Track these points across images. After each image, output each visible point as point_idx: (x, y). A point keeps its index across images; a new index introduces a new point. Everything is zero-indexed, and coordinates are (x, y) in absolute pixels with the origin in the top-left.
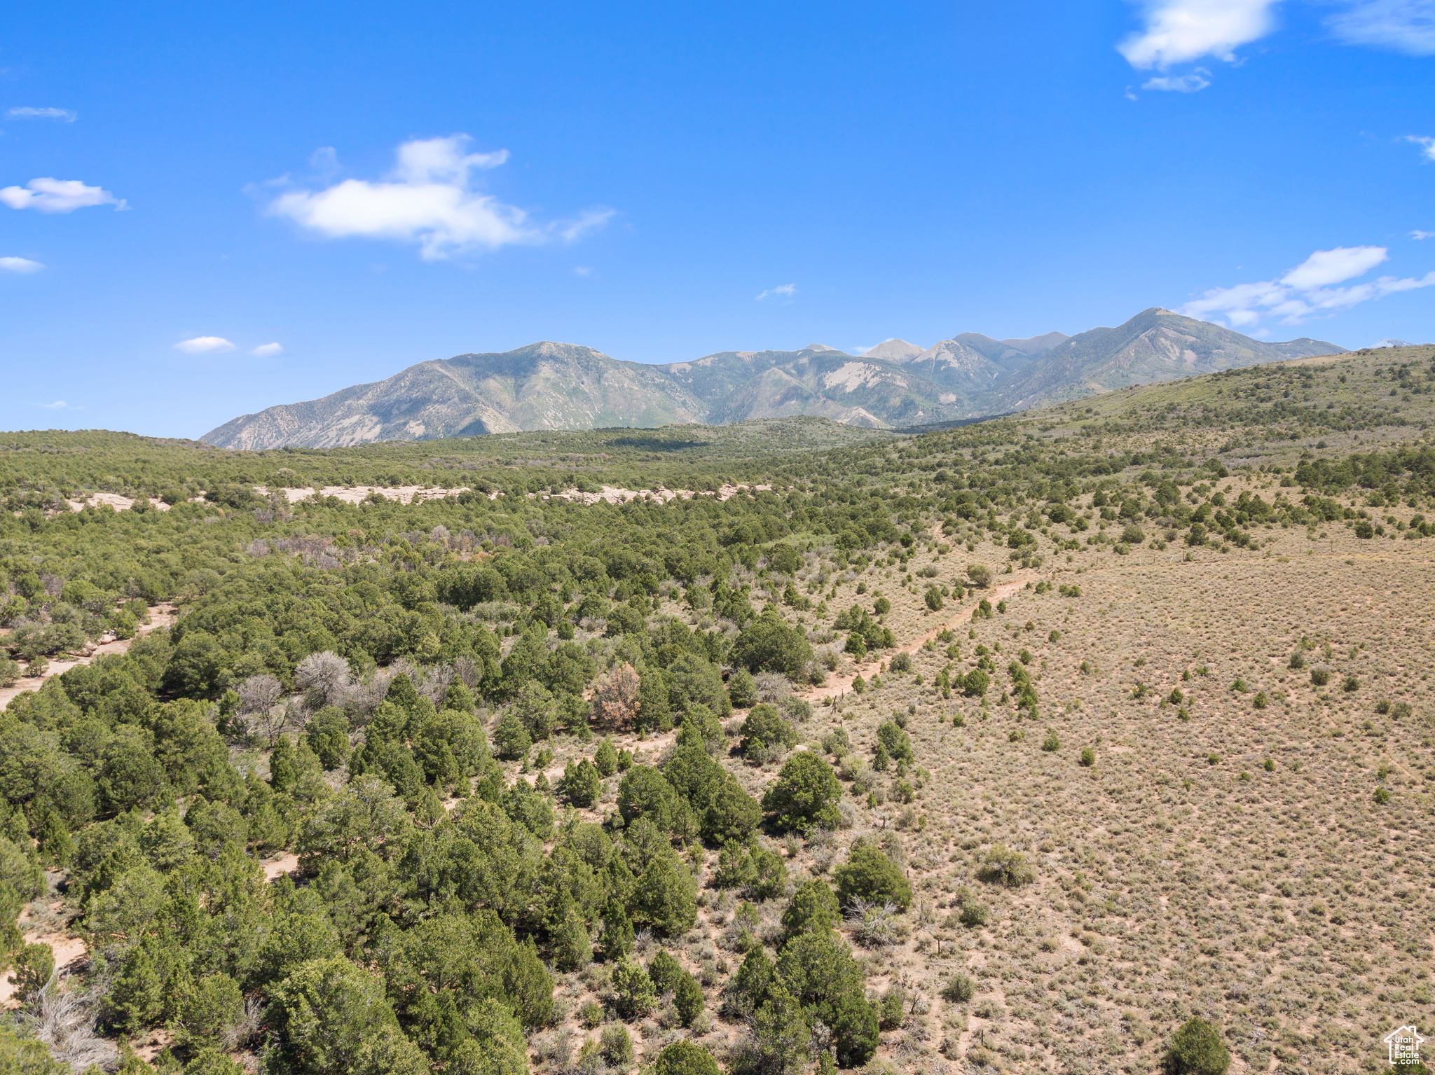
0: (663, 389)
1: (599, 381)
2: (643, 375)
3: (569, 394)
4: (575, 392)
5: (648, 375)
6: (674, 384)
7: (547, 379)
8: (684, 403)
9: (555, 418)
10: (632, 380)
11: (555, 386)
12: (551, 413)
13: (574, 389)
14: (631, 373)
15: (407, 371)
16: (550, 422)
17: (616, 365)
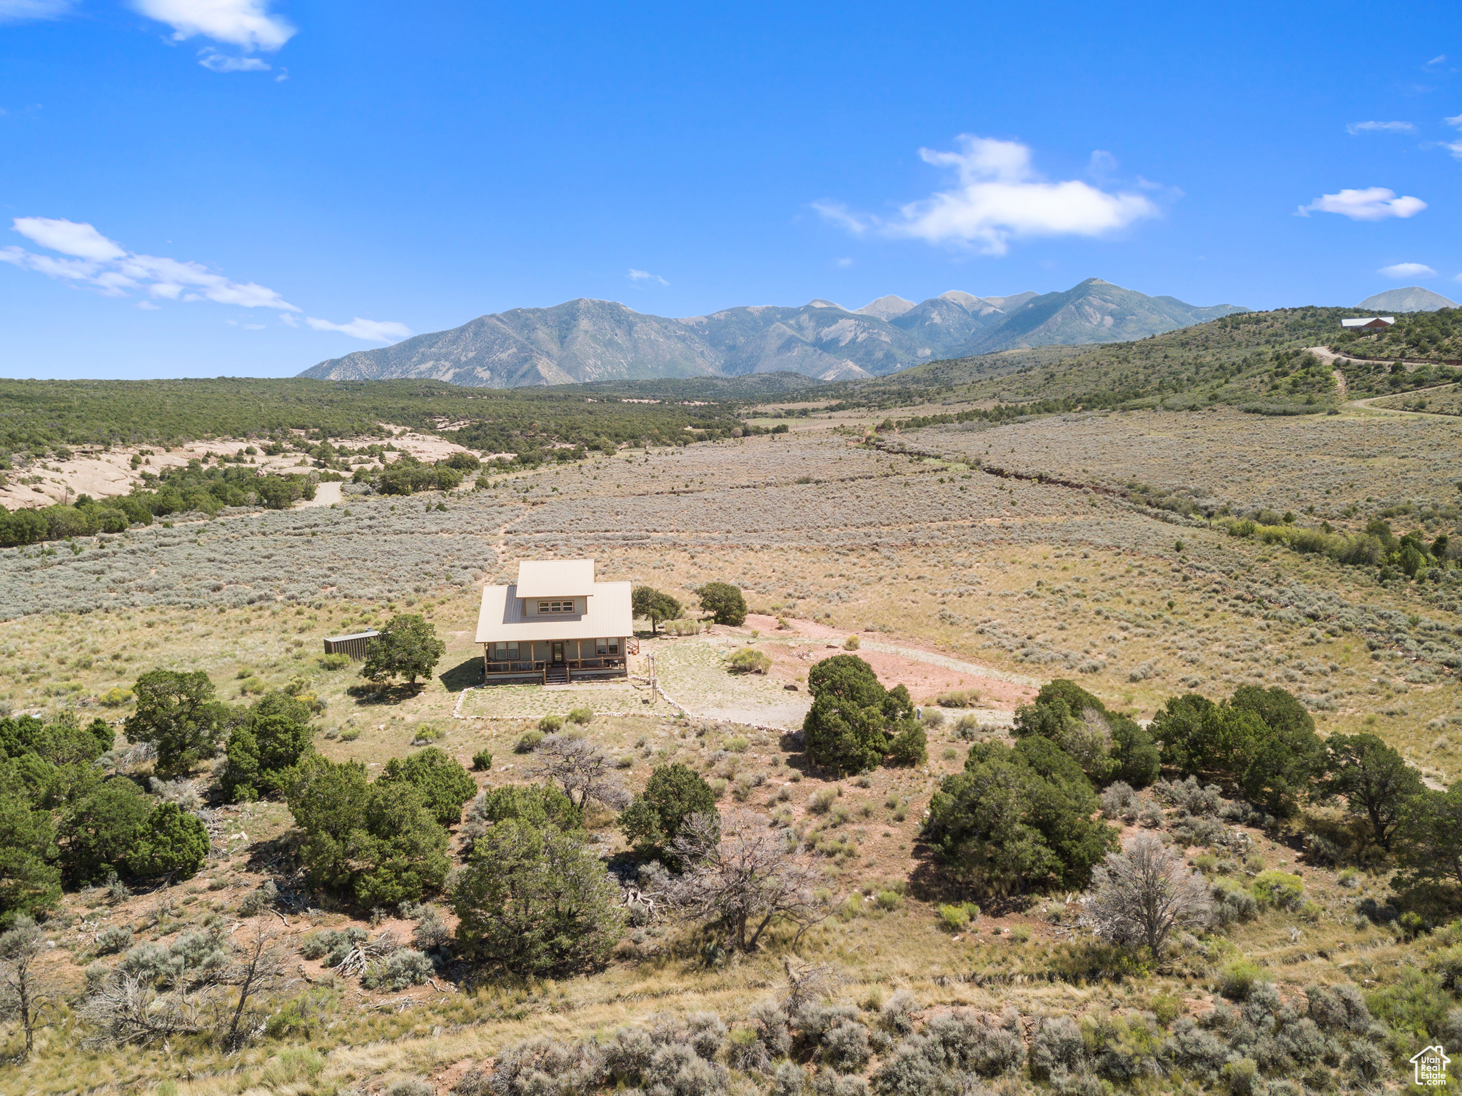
0: (684, 340)
1: (630, 334)
2: (666, 328)
3: (605, 345)
4: (610, 343)
5: (670, 328)
6: (694, 336)
7: (586, 332)
8: (702, 353)
9: (596, 366)
10: (657, 333)
11: (594, 337)
12: (592, 361)
13: (610, 340)
14: (656, 326)
15: (470, 324)
16: (593, 371)
17: (644, 319)
